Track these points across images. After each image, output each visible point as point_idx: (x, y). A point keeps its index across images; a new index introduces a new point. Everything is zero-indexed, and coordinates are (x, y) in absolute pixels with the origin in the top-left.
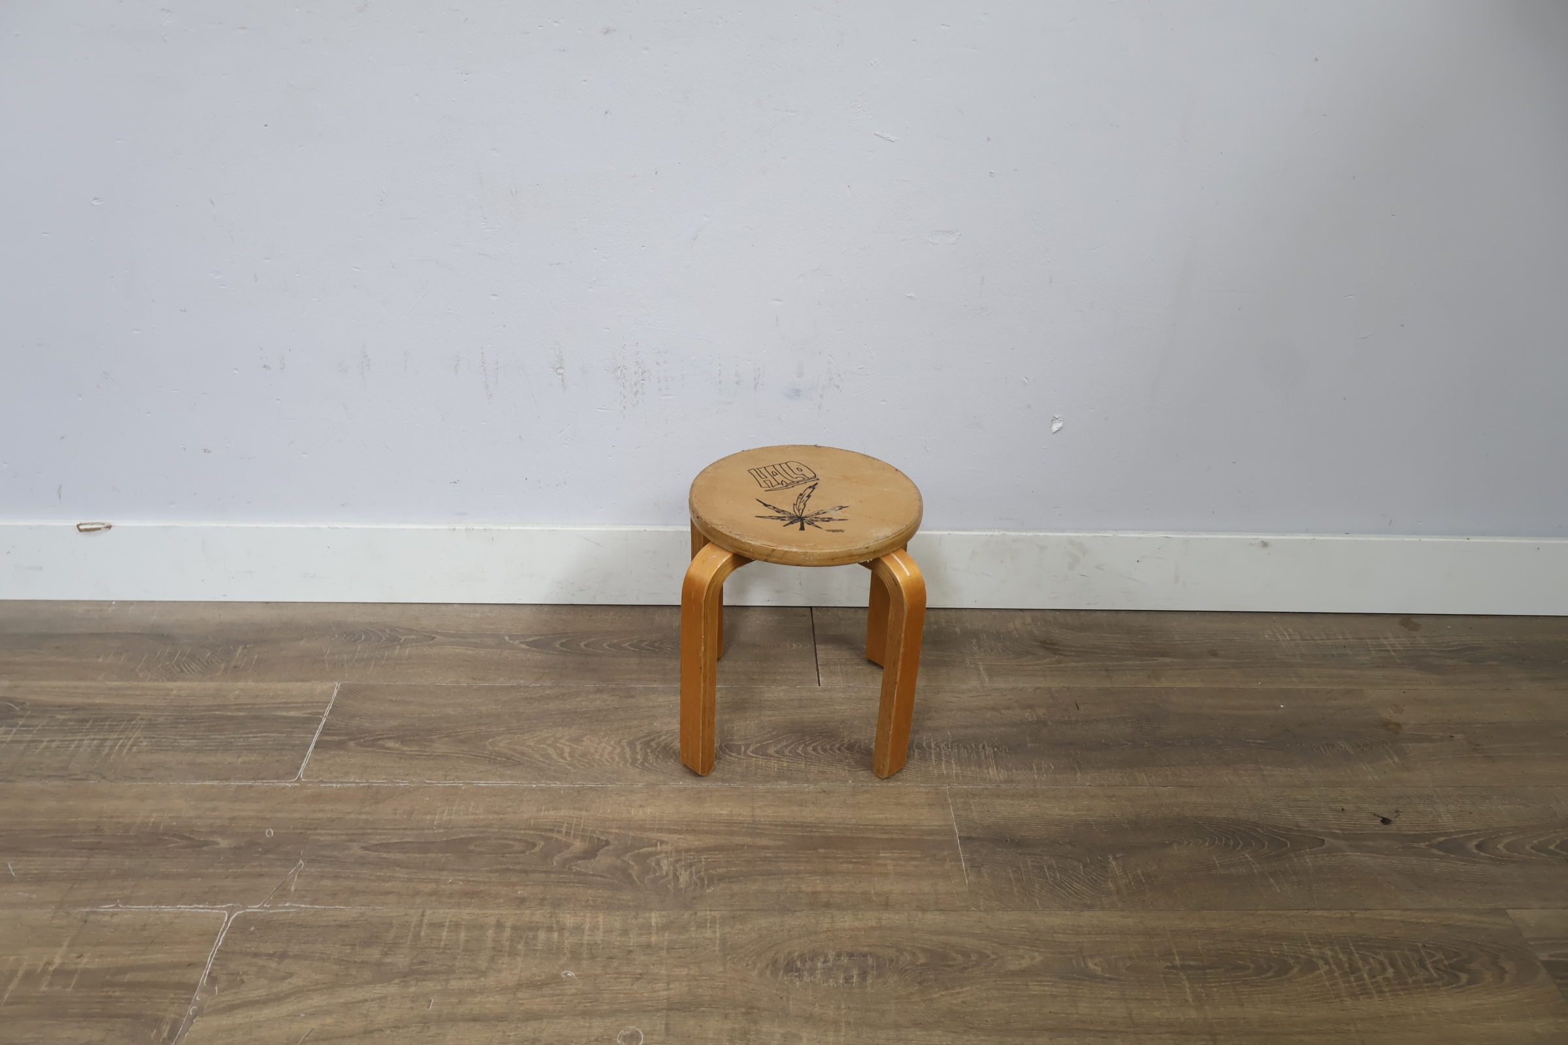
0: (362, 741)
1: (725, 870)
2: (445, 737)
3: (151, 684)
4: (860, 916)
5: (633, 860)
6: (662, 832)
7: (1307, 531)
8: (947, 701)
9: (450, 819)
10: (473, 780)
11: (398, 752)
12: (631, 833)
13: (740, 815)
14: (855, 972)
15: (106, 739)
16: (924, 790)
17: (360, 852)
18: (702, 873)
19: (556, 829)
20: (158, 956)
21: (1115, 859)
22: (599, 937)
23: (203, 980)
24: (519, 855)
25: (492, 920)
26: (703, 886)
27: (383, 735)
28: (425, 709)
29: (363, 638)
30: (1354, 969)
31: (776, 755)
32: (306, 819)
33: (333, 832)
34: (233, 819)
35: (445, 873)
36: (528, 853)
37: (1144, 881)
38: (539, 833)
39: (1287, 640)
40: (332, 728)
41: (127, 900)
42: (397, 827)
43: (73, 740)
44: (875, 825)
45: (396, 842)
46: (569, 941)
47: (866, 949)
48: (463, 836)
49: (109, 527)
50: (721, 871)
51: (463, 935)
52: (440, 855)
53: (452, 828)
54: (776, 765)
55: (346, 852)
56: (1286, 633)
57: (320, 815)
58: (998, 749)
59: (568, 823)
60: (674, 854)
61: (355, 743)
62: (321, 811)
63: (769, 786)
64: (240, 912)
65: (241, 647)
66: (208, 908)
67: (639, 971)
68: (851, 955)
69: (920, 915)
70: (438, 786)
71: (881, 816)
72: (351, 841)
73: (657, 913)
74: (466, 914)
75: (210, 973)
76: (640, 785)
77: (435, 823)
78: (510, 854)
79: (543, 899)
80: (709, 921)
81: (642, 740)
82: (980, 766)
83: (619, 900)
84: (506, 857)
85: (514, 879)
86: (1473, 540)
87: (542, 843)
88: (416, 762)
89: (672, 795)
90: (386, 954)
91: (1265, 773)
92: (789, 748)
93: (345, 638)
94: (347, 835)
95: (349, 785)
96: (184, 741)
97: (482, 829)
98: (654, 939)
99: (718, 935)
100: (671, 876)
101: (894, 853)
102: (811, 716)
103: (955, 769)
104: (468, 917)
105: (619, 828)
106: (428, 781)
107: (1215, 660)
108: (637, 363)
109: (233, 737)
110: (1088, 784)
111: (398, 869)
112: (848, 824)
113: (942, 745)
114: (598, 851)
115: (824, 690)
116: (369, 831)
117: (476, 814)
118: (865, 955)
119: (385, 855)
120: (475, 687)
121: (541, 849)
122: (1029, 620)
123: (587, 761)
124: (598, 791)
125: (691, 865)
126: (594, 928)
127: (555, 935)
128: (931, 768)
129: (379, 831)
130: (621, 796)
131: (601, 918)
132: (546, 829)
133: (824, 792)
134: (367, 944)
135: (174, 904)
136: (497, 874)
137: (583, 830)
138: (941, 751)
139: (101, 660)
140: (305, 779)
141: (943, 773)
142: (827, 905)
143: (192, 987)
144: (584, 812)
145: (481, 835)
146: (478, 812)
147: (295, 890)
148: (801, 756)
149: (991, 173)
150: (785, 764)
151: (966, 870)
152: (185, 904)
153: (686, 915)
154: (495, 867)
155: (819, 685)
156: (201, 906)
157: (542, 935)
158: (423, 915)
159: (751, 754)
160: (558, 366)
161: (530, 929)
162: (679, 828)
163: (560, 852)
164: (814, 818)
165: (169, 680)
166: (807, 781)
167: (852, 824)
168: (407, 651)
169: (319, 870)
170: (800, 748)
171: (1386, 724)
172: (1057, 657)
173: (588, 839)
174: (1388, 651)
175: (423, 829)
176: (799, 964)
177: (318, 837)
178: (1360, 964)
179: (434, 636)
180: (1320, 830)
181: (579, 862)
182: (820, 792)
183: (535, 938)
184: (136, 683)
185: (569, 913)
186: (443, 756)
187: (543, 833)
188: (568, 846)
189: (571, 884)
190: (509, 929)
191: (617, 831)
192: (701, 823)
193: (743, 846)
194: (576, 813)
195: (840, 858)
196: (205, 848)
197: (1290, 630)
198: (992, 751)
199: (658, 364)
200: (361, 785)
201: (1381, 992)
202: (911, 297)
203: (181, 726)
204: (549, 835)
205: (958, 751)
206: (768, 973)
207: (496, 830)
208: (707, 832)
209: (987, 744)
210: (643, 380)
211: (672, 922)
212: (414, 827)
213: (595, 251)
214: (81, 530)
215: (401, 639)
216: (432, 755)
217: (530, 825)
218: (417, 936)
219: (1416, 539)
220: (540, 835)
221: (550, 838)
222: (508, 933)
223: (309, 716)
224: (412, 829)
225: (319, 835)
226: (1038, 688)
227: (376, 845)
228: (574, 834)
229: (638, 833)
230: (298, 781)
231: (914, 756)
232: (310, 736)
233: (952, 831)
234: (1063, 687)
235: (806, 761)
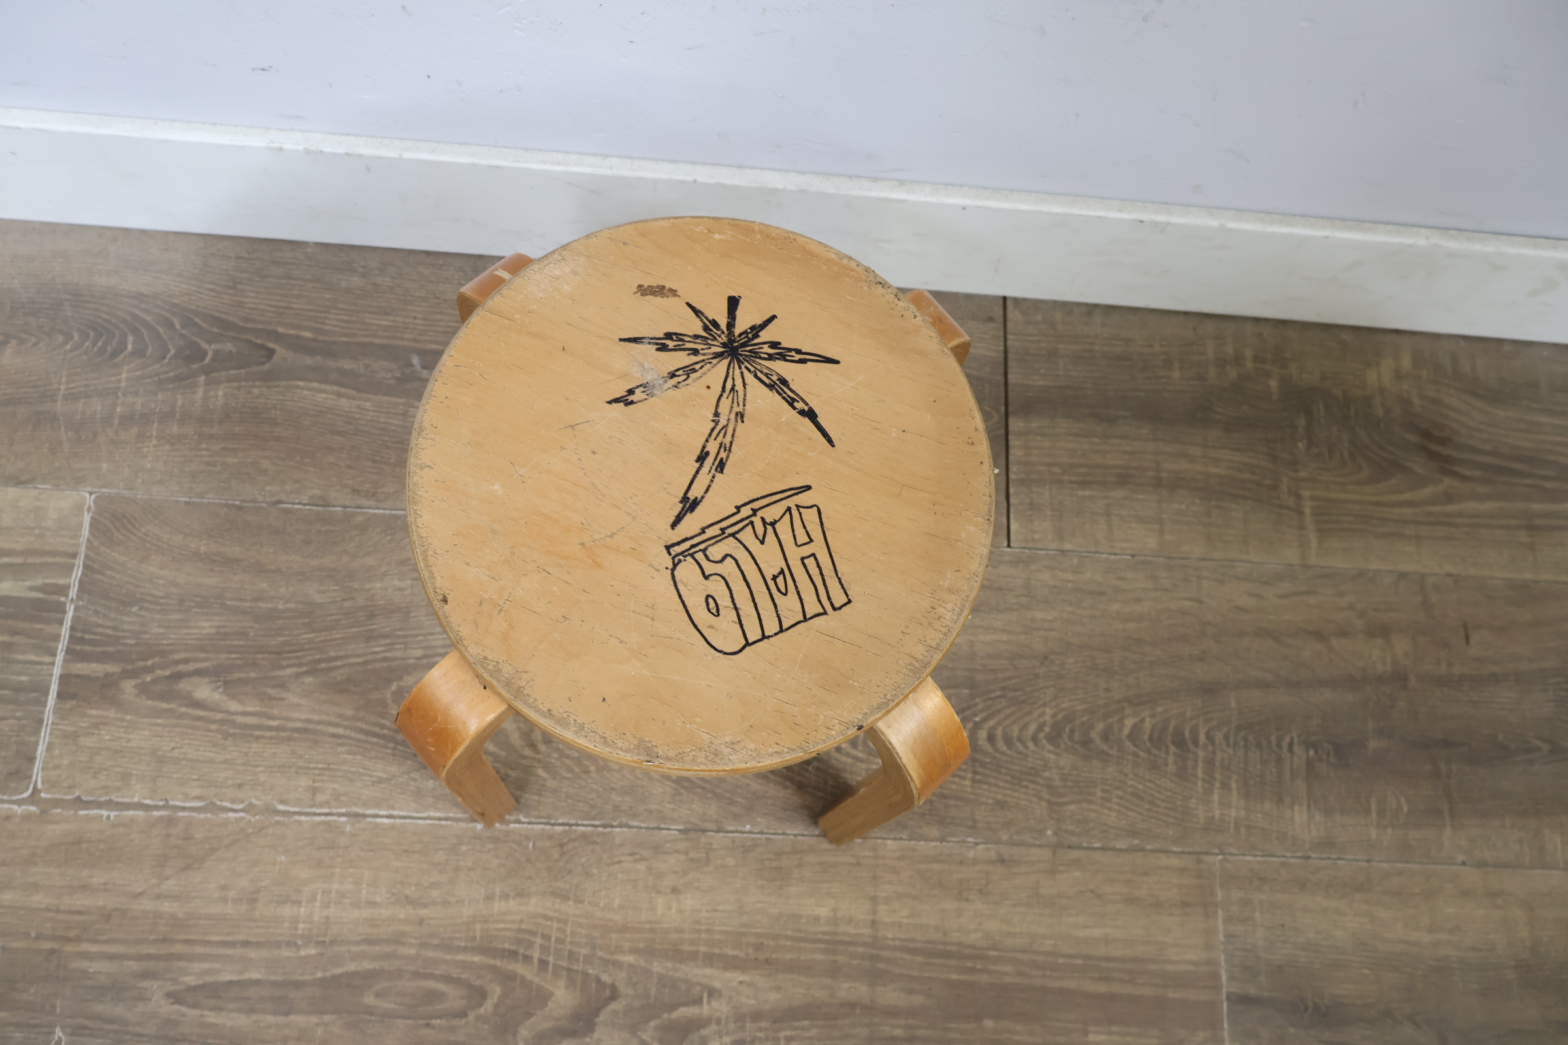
0: (148, 679)
2: (307, 673)
6: (712, 966)
8: (1237, 607)
9: (328, 918)
10: (365, 805)
11: (219, 716)
12: (657, 967)
13: (850, 920)
16: (1175, 862)
17: (168, 1009)
19: (521, 951)
24: (457, 1022)
27: (186, 661)
28: (264, 586)
29: (130, 347)
32: (58, 911)
33: (112, 948)
36: (472, 1016)
38: (491, 962)
40: (87, 636)
42: (229, 938)
45: (231, 982)
48: (351, 967)
52: (314, 1019)
53: (333, 942)
55: (141, 1007)
57: (82, 901)
58: (1316, 752)
59: (543, 936)
60: (732, 1026)
61: (136, 687)
62: (84, 888)
70: (300, 822)
71: (1097, 932)
72: (147, 975)
77: (301, 926)
78: (440, 1017)
82: (1280, 801)
84: (433, 1027)
87: (495, 991)
88: (255, 747)
89: (730, 861)
93: (94, 343)
94: (139, 958)
95: (131, 813)
97: (387, 949)
101: (1110, 1033)
102: (989, 638)
103: (1236, 809)
105: (634, 951)
106: (281, 807)
110: (1460, 858)
113: (1219, 736)
114: (597, 1016)
115: (1016, 562)
116: (179, 948)
117: (372, 904)
120: (359, 519)
121: (497, 1006)
123: (576, 755)
124: (595, 843)
128: (1193, 801)
129: (198, 950)
130: (636, 861)
132: (505, 950)
133: (1002, 861)
137: (571, 953)
138: (1214, 753)
140: (47, 793)
141: (1213, 818)
144: (571, 903)
145: (386, 965)
146: (379, 900)
155: (1009, 546)
162: (741, 954)
163: (529, 1015)
164: (980, 934)
168: (220, 393)
172: (1445, 480)
173: (579, 981)
175: (278, 945)
177: (84, 964)
179: (271, 345)
182: (993, 862)
186: (305, 731)
187: (498, 963)
188: (543, 997)
191: (629, 959)
192: (782, 942)
193: (852, 1006)
194: (557, 906)
198: (1304, 757)
200: (156, 813)
204: (509, 967)
205: (1247, 754)
207: (413, 951)
208: (791, 967)
209: (1299, 736)
212: (262, 940)
215: (205, 354)
216: (284, 729)
217: (474, 938)
220: (493, 969)
221: (512, 976)
223: (40, 595)
224: (258, 944)
225: (86, 956)
226: (1402, 575)
227: (195, 989)
228: (556, 966)
229: (669, 965)
230: (34, 798)
231: (1166, 765)
232: (47, 659)
233: (1215, 976)
234: (1449, 575)
235: (975, 773)
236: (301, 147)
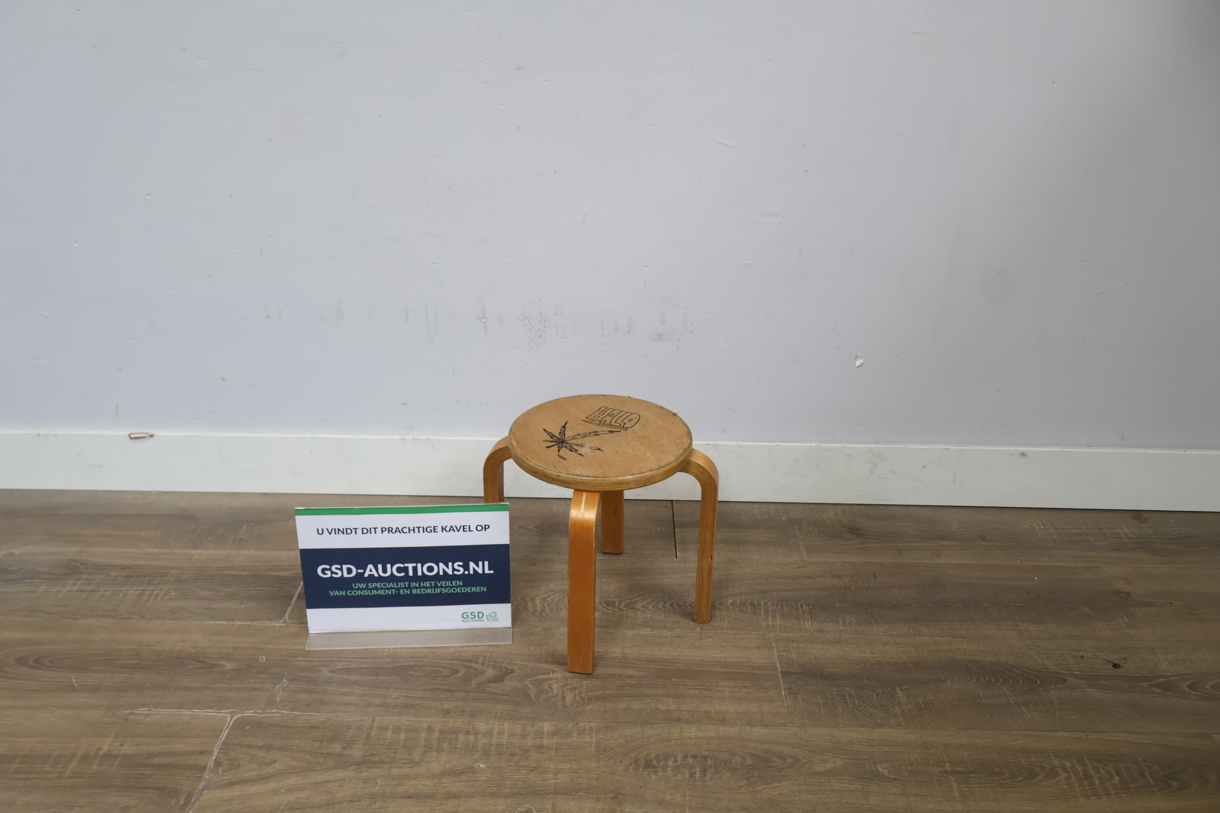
1: (601, 692)
3: (179, 551)
4: (703, 729)
5: (531, 684)
6: (554, 664)
7: (1056, 445)
8: (774, 571)
9: (396, 652)
12: (531, 664)
13: (613, 652)
14: (698, 770)
15: (145, 590)
16: (754, 636)
17: (329, 674)
18: (583, 695)
19: (474, 660)
20: (179, 746)
21: (901, 690)
22: (504, 739)
23: (211, 763)
24: (447, 679)
25: (425, 725)
26: (583, 704)
30: (1087, 776)
31: (642, 609)
32: (289, 650)
33: (309, 659)
34: (236, 648)
35: (390, 690)
36: (453, 677)
37: (923, 707)
38: (462, 663)
39: (1042, 529)
41: (157, 706)
42: (356, 657)
43: (121, 591)
44: (715, 662)
45: (356, 668)
46: (482, 742)
47: (706, 753)
48: (405, 664)
49: (152, 436)
50: (597, 693)
51: (403, 736)
52: (388, 677)
53: (397, 658)
54: (642, 616)
55: (318, 674)
56: (1041, 524)
57: (299, 647)
58: (813, 607)
59: (483, 656)
60: (562, 680)
62: (300, 644)
63: (636, 631)
64: (239, 716)
65: (245, 525)
66: (216, 712)
67: (533, 765)
68: (694, 757)
69: (748, 728)
71: (721, 655)
72: (321, 666)
73: (549, 723)
74: (406, 720)
75: (216, 759)
76: (539, 629)
77: (385, 654)
78: (440, 677)
79: (463, 711)
80: (587, 729)
81: (541, 596)
82: (798, 619)
83: (520, 713)
84: (437, 680)
85: (442, 696)
86: (1189, 452)
87: (463, 671)
90: (345, 748)
91: (1022, 628)
92: (652, 604)
94: (319, 662)
96: (202, 592)
97: (420, 660)
98: (545, 741)
99: (594, 740)
100: (560, 696)
101: (729, 682)
102: (669, 581)
103: (779, 622)
104: (406, 723)
105: (522, 660)
107: (984, 543)
108: (541, 314)
109: (238, 590)
110: (882, 634)
111: (356, 687)
112: (695, 661)
113: (770, 603)
114: (505, 677)
115: (680, 562)
116: (336, 659)
117: (415, 648)
118: (705, 757)
119: (346, 677)
121: (463, 674)
122: (839, 512)
125: (575, 689)
126: (501, 733)
127: (472, 737)
128: (760, 621)
129: (343, 659)
130: (523, 637)
131: (506, 726)
132: (467, 660)
133: (678, 636)
134: (331, 740)
135: (192, 709)
136: (429, 692)
137: (495, 661)
138: (768, 608)
139: (143, 533)
140: (289, 620)
141: (770, 624)
142: (678, 720)
143: (203, 769)
145: (418, 664)
147: (280, 701)
148: (661, 610)
149: (806, 170)
150: (649, 616)
151: (785, 696)
152: (198, 709)
153: (571, 725)
154: (428, 687)
155: (677, 558)
156: (211, 711)
157: (461, 737)
158: (373, 721)
159: (623, 608)
160: (481, 316)
161: (453, 733)
163: (477, 677)
164: (669, 656)
165: (192, 548)
166: (665, 628)
167: (698, 661)
169: (298, 686)
170: (661, 604)
171: (1118, 593)
172: (860, 539)
173: (498, 668)
174: (1122, 538)
175: (376, 658)
176: (655, 762)
177: (298, 663)
178: (1093, 773)
180: (1064, 672)
181: (491, 685)
182: (674, 637)
183: (456, 739)
184: (167, 550)
185: (482, 722)
187: (465, 663)
188: (483, 672)
189: (485, 701)
190: (437, 732)
191: (520, 662)
193: (615, 675)
194: (490, 649)
195: (689, 685)
196: (215, 669)
197: (1044, 521)
198: (808, 608)
199: (556, 314)
201: (1108, 794)
202: (746, 264)
203: (200, 581)
204: (469, 664)
205: (782, 608)
206: (631, 769)
207: (430, 660)
209: (805, 603)
210: (545, 327)
211: (560, 730)
212: (369, 657)
213: (509, 230)
214: (131, 438)
217: (455, 657)
218: (368, 736)
219: (1142, 451)
220: (462, 665)
221: (470, 667)
222: (436, 735)
223: (294, 575)
224: (367, 658)
225: (299, 661)
226: (844, 562)
227: (340, 669)
228: (488, 664)
229: (536, 664)
230: (283, 622)
231: (748, 611)
232: (294, 589)
233: (775, 667)
234: (865, 562)
235: (665, 614)
236: (411, 438)
